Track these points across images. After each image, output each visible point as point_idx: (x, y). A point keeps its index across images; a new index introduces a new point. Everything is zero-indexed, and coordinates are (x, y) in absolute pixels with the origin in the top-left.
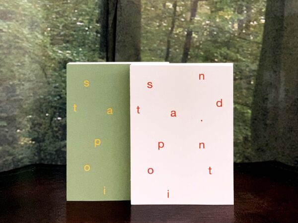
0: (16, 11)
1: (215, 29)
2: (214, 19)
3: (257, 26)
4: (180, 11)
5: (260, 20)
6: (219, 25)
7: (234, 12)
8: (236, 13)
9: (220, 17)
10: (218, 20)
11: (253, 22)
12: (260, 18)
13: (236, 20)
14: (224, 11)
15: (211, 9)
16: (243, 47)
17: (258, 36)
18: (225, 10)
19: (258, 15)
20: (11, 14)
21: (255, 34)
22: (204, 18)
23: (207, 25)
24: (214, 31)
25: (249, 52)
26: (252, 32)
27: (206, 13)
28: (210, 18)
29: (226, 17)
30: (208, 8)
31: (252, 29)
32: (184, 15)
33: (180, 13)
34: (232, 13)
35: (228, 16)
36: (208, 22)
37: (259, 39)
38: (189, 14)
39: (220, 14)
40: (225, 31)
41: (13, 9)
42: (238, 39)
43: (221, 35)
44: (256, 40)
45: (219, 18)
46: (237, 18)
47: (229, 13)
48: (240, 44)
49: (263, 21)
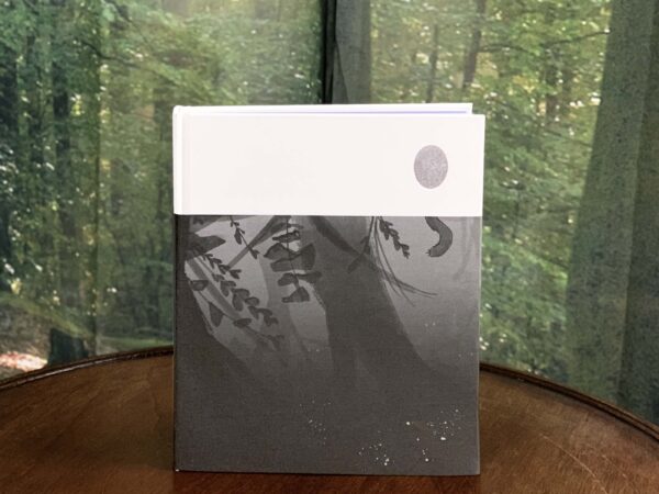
0: (194, 52)
1: (505, 109)
2: (504, 88)
3: (584, 111)
4: (445, 69)
5: (590, 98)
6: (513, 103)
7: (540, 79)
8: (544, 82)
9: (516, 87)
10: (511, 93)
11: (576, 102)
12: (589, 95)
13: (543, 96)
14: (521, 76)
15: (499, 68)
16: (554, 150)
17: (585, 131)
18: (524, 74)
19: (586, 89)
20: (187, 57)
21: (578, 126)
22: (487, 85)
23: (492, 99)
24: (503, 112)
25: (565, 161)
26: (573, 121)
27: (491, 77)
28: (497, 87)
29: (526, 88)
30: (495, 67)
31: (572, 116)
32: (451, 78)
33: (443, 73)
34: (537, 81)
35: (530, 85)
36: (493, 94)
37: (588, 136)
38: (461, 77)
39: (515, 81)
40: (525, 116)
41: (189, 49)
42: (546, 134)
43: (515, 121)
44: (581, 138)
45: (514, 89)
46: (545, 92)
47: (532, 80)
48: (550, 144)
49: (596, 101)
